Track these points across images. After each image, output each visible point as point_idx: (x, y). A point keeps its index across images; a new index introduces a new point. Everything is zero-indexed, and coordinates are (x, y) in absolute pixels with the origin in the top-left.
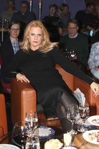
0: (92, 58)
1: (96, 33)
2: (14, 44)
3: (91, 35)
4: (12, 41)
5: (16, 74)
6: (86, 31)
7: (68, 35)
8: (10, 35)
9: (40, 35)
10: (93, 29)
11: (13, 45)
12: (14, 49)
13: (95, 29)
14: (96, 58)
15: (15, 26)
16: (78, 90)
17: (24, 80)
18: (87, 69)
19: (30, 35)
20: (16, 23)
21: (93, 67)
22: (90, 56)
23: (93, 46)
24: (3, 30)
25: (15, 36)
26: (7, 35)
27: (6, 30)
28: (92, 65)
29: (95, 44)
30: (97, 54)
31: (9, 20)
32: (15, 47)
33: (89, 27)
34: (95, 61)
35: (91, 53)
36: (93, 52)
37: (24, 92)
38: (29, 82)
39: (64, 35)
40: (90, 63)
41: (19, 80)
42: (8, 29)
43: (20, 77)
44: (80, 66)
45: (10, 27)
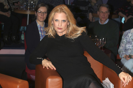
0: (123, 47)
1: (128, 20)
2: (41, 28)
3: (123, 22)
4: (38, 25)
5: (41, 60)
6: (118, 17)
7: (98, 21)
8: (36, 19)
9: (64, 21)
10: (124, 16)
11: (39, 29)
12: (40, 33)
13: (127, 16)
14: (127, 46)
15: (42, 9)
16: (107, 80)
17: (50, 67)
18: (118, 58)
19: (54, 21)
20: (43, 5)
21: (123, 56)
22: (121, 44)
23: (125, 33)
24: (28, 13)
25: (42, 20)
26: (33, 18)
27: (32, 13)
28: (123, 54)
29: (127, 31)
30: (129, 42)
31: (35, 2)
32: (41, 31)
33: (120, 14)
34: (126, 50)
35: (122, 41)
36: (124, 40)
37: (49, 80)
38: (55, 69)
39: (94, 21)
40: (120, 52)
41: (45, 67)
42: (34, 11)
43: (47, 64)
44: (110, 54)
45: (36, 10)
